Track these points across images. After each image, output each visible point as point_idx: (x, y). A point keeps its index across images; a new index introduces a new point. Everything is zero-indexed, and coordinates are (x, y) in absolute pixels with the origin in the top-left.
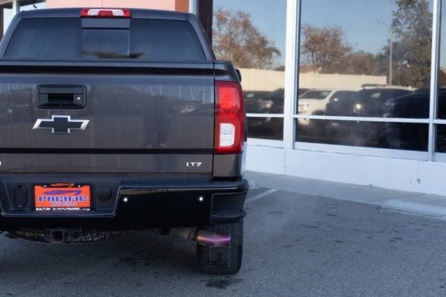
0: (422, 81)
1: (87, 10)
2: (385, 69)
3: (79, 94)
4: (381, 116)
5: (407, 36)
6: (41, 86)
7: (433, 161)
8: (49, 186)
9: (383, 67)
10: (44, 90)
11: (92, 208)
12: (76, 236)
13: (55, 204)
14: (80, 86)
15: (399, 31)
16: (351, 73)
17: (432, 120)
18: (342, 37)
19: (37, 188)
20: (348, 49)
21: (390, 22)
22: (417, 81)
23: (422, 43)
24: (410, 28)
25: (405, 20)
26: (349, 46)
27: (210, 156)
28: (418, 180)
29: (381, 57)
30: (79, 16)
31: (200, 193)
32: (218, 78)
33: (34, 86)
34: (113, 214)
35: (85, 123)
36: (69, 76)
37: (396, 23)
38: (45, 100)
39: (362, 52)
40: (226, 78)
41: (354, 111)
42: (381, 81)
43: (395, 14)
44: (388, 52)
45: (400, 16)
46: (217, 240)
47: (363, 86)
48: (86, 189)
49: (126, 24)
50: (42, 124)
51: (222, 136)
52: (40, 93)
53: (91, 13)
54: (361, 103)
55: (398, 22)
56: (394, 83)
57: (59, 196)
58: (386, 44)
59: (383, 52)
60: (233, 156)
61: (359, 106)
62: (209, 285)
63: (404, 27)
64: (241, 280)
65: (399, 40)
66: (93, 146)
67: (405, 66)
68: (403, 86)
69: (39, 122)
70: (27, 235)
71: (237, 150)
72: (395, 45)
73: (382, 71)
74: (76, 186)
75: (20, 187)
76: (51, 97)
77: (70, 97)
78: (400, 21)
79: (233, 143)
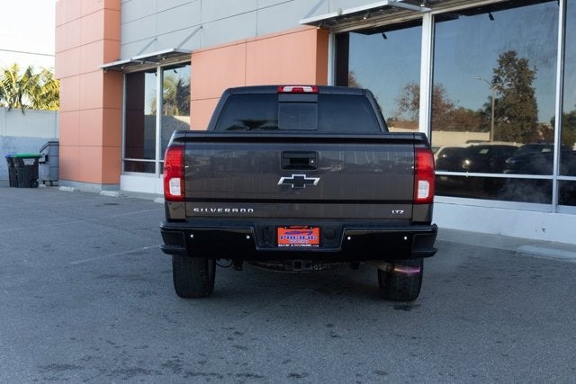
0: (522, 135)
1: (283, 87)
2: (486, 125)
3: (312, 159)
4: (502, 173)
5: (507, 93)
6: (284, 152)
7: (556, 212)
8: (288, 228)
9: (484, 123)
10: (287, 155)
11: (321, 244)
12: (308, 266)
13: (292, 241)
14: (314, 153)
15: (501, 89)
16: (452, 130)
17: (556, 177)
18: (444, 95)
19: (280, 229)
20: (449, 106)
21: (491, 79)
22: (517, 135)
23: (522, 100)
24: (510, 85)
25: (506, 77)
26: (450, 103)
27: (411, 206)
28: (544, 230)
29: (482, 114)
30: (276, 92)
31: (405, 234)
32: (416, 146)
33: (280, 152)
34: (339, 249)
35: (317, 180)
36: (305, 145)
37: (496, 80)
38: (288, 163)
39: (463, 108)
40: (422, 146)
41: (464, 166)
42: (484, 137)
43: (496, 71)
44: (489, 109)
45: (502, 74)
46: (409, 271)
47: (468, 142)
48: (316, 231)
49: (315, 97)
50: (285, 181)
51: (419, 191)
52: (283, 158)
53: (287, 89)
54: (469, 160)
55: (499, 79)
56: (496, 139)
57: (296, 236)
58: (488, 101)
59: (484, 109)
60: (427, 206)
61: (467, 162)
62: (396, 308)
63: (505, 85)
64: (420, 305)
65: (499, 97)
66: (322, 198)
67: (506, 122)
68: (504, 141)
69: (282, 179)
70: (269, 265)
71: (429, 201)
72: (496, 101)
73: (483, 127)
74: (309, 228)
75: (268, 228)
76: (292, 160)
77: (307, 161)
78: (501, 78)
79: (427, 196)
